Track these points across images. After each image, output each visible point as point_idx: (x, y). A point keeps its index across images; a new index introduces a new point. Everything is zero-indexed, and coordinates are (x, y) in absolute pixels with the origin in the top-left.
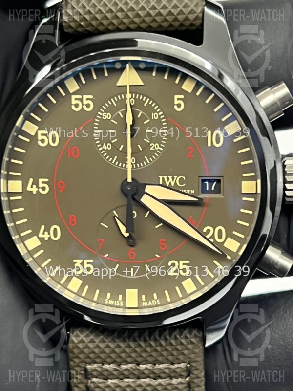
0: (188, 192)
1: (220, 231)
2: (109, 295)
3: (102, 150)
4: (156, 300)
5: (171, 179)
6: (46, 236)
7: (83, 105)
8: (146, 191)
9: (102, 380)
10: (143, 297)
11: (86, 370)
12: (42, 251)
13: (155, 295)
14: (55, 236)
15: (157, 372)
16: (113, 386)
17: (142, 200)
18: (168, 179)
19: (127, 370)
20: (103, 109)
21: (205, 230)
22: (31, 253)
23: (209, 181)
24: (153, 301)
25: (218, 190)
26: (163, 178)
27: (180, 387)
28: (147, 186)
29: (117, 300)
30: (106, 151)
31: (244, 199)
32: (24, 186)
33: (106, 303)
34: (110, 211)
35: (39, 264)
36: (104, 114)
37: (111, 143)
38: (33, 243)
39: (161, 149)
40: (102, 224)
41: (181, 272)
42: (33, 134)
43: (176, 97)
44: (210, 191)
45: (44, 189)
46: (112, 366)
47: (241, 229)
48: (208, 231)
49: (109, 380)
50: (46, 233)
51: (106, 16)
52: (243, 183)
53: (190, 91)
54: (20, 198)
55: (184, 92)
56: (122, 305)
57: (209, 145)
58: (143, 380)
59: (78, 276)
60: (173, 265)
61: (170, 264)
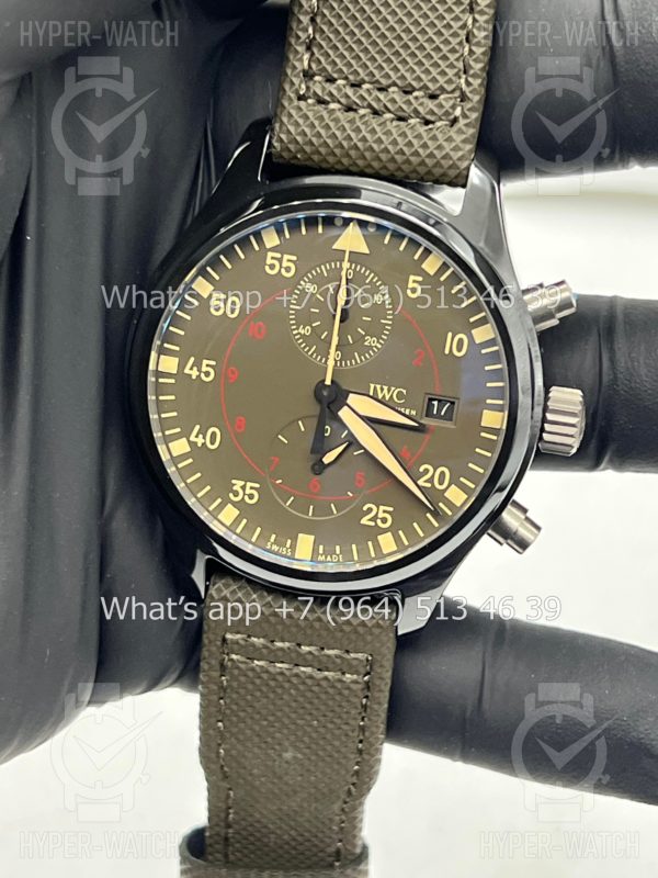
0: (407, 412)
1: (443, 473)
2: (273, 537)
3: (296, 335)
4: (338, 555)
5: (386, 391)
6: (200, 441)
7: (281, 267)
8: (348, 402)
9: (243, 659)
10: (321, 547)
11: (224, 640)
12: (190, 460)
13: (338, 548)
14: (212, 443)
15: (325, 659)
16: (258, 669)
17: (340, 413)
18: (382, 390)
19: (282, 649)
20: (308, 278)
21: (421, 470)
22: (175, 460)
23: (439, 401)
24: (334, 556)
25: (449, 417)
26: (375, 388)
27: (354, 687)
28: (351, 395)
29: (284, 546)
30: (303, 336)
31: (483, 434)
32: (181, 366)
33: (268, 547)
34: (293, 422)
35: (183, 474)
36: (308, 285)
37: (312, 327)
38: (180, 447)
39: (379, 346)
40: (280, 437)
41: (379, 522)
42: (205, 296)
43: (412, 278)
44: (438, 416)
45: (207, 374)
46: (262, 640)
47: (473, 476)
48: (426, 472)
49: (256, 662)
50: (201, 436)
52: (485, 412)
53: (432, 273)
54: (173, 381)
55: (423, 273)
56: (289, 554)
57: (447, 352)
58: (303, 669)
59: (235, 504)
60: (370, 510)
61: (365, 508)
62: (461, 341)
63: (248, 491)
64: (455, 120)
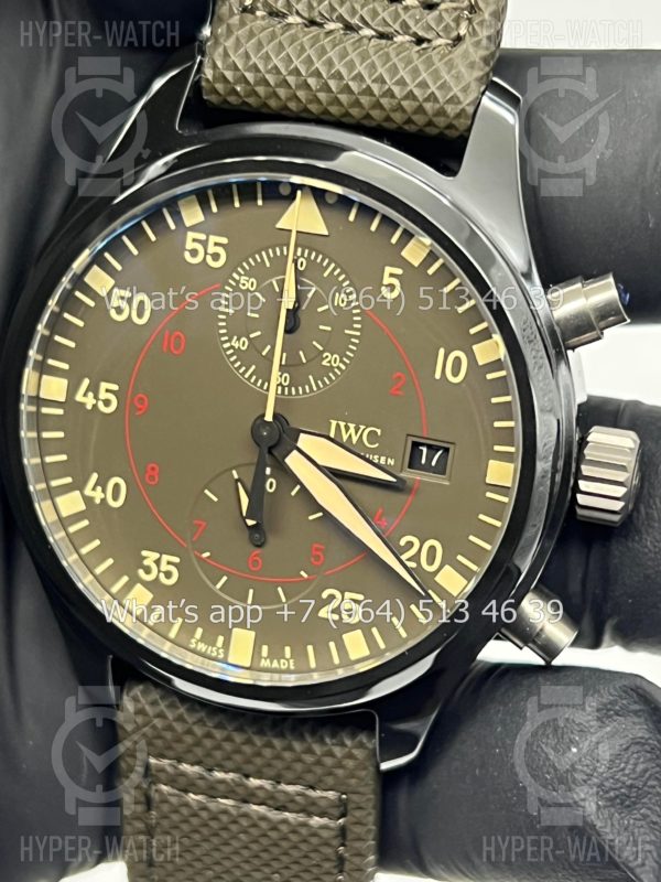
0: (382, 462)
1: (432, 549)
2: (199, 632)
3: (228, 349)
4: (288, 660)
5: (352, 430)
6: (98, 495)
7: (206, 253)
8: (299, 444)
9: (175, 791)
10: (265, 649)
11: (147, 766)
12: (85, 523)
13: (288, 650)
14: (115, 497)
15: (282, 798)
16: (194, 804)
17: (288, 460)
18: (347, 428)
19: (222, 782)
20: (243, 268)
21: (403, 542)
22: (64, 522)
23: (429, 447)
24: (282, 661)
25: (441, 469)
26: (338, 426)
27: (324, 834)
28: (302, 435)
29: (214, 644)
30: (237, 351)
31: (489, 495)
32: (72, 390)
33: (193, 646)
34: (226, 470)
35: (75, 542)
36: (243, 279)
37: (249, 339)
38: (70, 503)
39: (343, 367)
40: (207, 492)
41: (344, 614)
43: (388, 270)
44: (427, 468)
45: (107, 403)
46: (196, 769)
48: (410, 545)
49: (191, 794)
50: (99, 489)
51: (286, 81)
52: (492, 463)
53: (416, 263)
54: (60, 412)
55: (405, 264)
56: (221, 656)
57: (438, 375)
58: (255, 807)
59: (146, 584)
60: (332, 597)
61: (325, 595)
62: (457, 361)
63: (164, 567)
64: (459, 39)
